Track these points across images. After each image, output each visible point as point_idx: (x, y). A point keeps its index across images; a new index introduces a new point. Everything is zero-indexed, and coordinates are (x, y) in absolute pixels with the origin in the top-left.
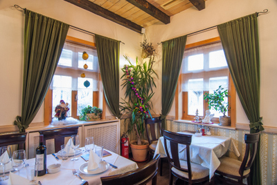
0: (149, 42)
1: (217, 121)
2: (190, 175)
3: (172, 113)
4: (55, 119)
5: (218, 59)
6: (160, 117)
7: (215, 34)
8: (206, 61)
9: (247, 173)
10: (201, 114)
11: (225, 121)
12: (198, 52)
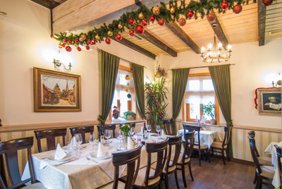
0: (162, 67)
1: (209, 122)
2: (200, 147)
3: (180, 117)
4: (113, 118)
5: (208, 85)
6: (171, 120)
7: (207, 71)
8: (201, 85)
9: (226, 147)
10: (199, 118)
11: (214, 122)
12: (197, 79)
